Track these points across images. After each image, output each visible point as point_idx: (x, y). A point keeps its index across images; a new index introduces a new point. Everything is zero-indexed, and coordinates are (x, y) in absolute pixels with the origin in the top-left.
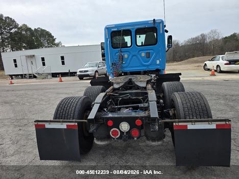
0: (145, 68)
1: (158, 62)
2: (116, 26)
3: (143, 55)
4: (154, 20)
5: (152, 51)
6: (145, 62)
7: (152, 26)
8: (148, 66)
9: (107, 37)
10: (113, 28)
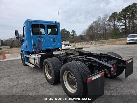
0: (53, 47)
1: (59, 44)
2: (35, 21)
3: (52, 40)
4: (56, 22)
5: (56, 38)
6: (53, 44)
7: (55, 25)
8: (54, 46)
9: (29, 27)
10: (33, 22)
